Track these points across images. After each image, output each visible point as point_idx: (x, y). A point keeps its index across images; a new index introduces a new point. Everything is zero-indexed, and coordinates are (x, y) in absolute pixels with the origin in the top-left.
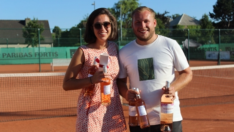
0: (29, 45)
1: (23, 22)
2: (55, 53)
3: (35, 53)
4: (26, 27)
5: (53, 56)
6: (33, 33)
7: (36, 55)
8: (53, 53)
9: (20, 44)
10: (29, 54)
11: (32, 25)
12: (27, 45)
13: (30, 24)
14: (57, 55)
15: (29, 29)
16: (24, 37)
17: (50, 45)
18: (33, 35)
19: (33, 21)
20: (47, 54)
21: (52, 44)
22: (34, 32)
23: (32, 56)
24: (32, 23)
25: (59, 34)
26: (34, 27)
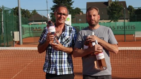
0: (112, 20)
1: (106, 3)
2: (133, 27)
3: (118, 26)
4: (109, 7)
5: (131, 29)
6: (115, 12)
7: (118, 28)
8: (131, 26)
9: (104, 19)
10: (113, 27)
11: (114, 5)
12: (110, 21)
13: (112, 5)
14: (135, 28)
15: (112, 8)
16: (108, 14)
17: (127, 20)
18: (115, 13)
19: (114, 2)
20: (126, 27)
21: (129, 19)
22: (116, 10)
23: (115, 29)
24: (114, 4)
25: (132, 11)
26: (116, 7)
